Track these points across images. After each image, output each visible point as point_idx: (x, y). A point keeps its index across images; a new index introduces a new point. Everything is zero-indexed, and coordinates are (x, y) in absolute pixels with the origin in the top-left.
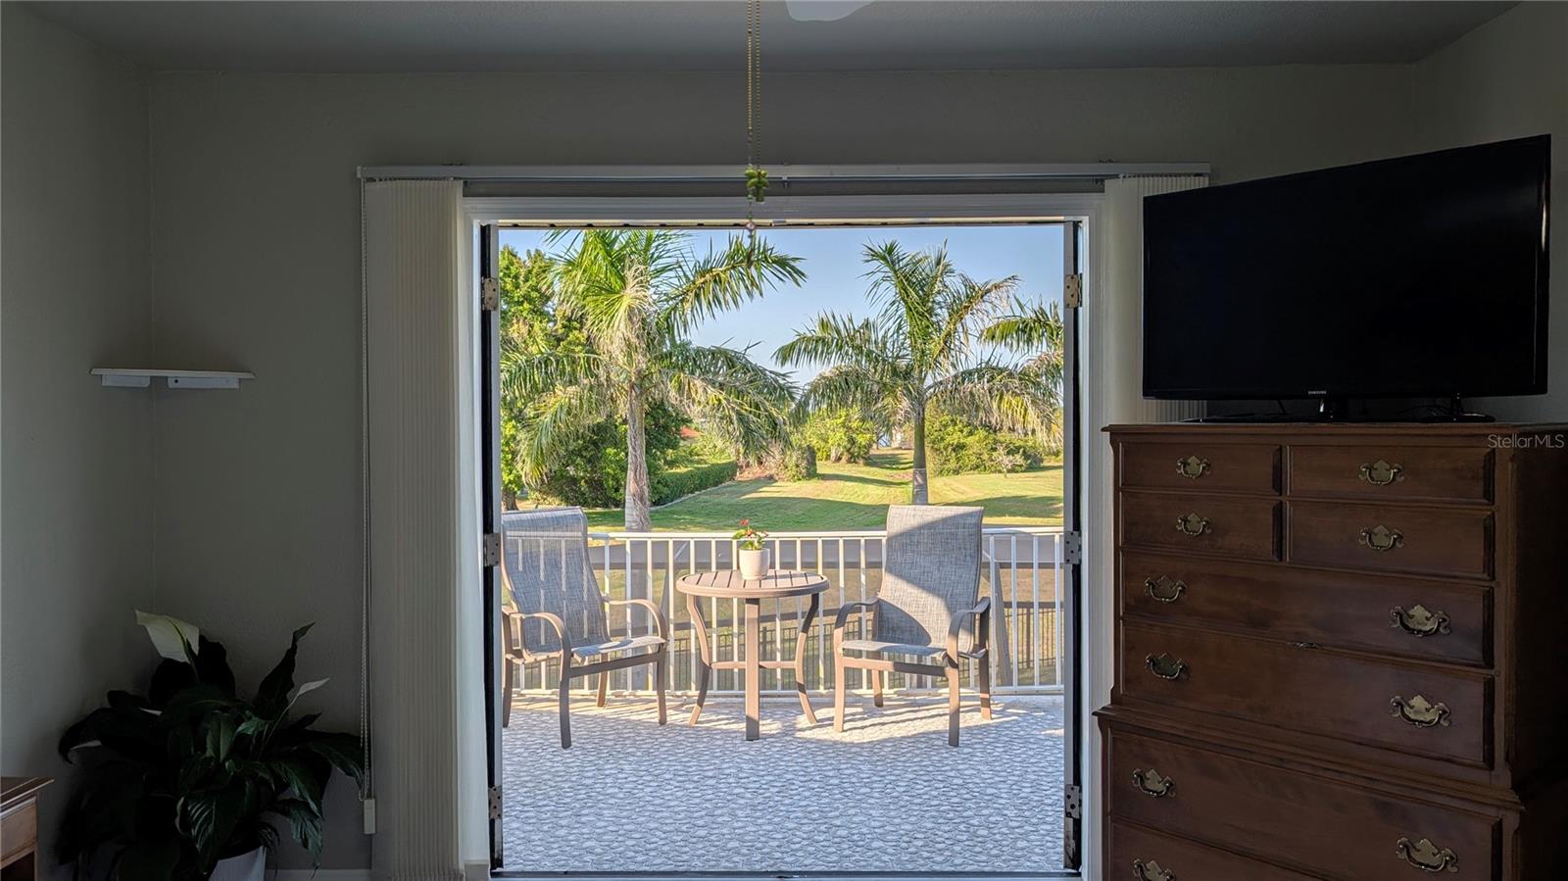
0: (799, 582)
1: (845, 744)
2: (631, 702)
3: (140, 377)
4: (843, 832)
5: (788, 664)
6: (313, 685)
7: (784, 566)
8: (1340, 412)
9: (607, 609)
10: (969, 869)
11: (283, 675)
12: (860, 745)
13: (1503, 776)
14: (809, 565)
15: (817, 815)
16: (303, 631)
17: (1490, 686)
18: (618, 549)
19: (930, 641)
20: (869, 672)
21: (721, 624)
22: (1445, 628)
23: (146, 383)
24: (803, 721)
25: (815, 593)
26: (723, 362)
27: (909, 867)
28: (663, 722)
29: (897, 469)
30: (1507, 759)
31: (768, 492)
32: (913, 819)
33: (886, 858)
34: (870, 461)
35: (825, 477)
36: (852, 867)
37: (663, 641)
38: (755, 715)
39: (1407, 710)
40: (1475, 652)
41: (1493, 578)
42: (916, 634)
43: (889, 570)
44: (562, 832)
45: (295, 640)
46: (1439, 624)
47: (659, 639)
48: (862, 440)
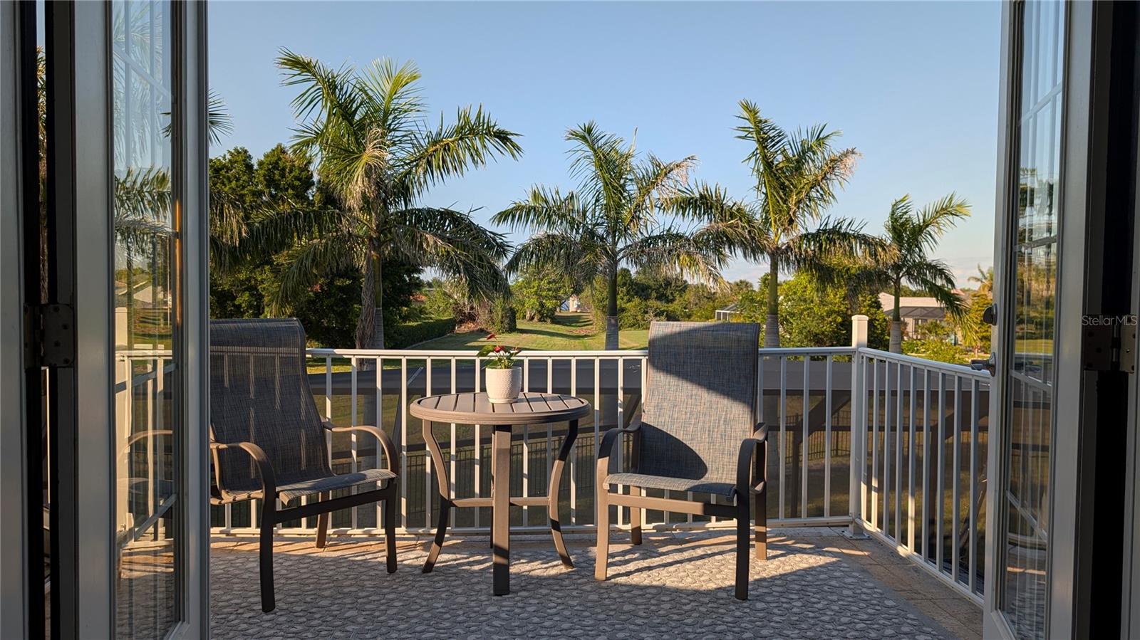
0: (553, 407)
14: (561, 388)
25: (573, 419)
26: (450, 221)
29: (576, 326)
37: (393, 475)
47: (388, 473)
48: (549, 304)
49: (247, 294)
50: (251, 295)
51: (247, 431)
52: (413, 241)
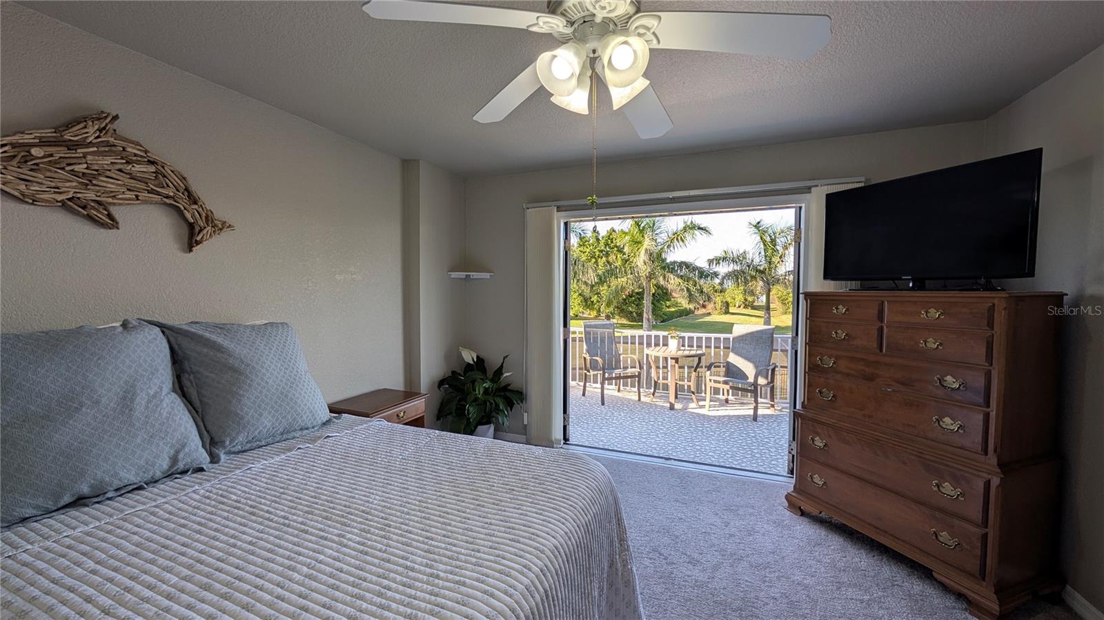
0: (693, 353)
1: (708, 416)
2: (629, 392)
3: (462, 275)
4: (698, 448)
5: (689, 383)
6: (508, 374)
7: (688, 346)
8: (920, 285)
9: (621, 359)
10: (747, 468)
11: (499, 371)
12: (715, 417)
13: (992, 459)
14: (699, 347)
15: (689, 440)
16: (507, 357)
17: (987, 417)
18: (626, 337)
19: (748, 379)
20: (723, 389)
21: (664, 367)
22: (963, 387)
23: (464, 277)
24: (692, 405)
25: (700, 357)
27: (722, 464)
28: (639, 400)
30: (995, 451)
31: (707, 319)
32: (729, 447)
33: (713, 459)
34: (754, 308)
35: (733, 314)
36: (698, 461)
38: (673, 402)
39: (941, 423)
40: (981, 400)
41: (991, 365)
42: (741, 375)
43: (733, 351)
44: (594, 433)
45: (504, 359)
46: (960, 385)
47: (640, 370)
48: (750, 299)
49: (596, 296)
50: (598, 297)
51: (597, 354)
52: (664, 278)
